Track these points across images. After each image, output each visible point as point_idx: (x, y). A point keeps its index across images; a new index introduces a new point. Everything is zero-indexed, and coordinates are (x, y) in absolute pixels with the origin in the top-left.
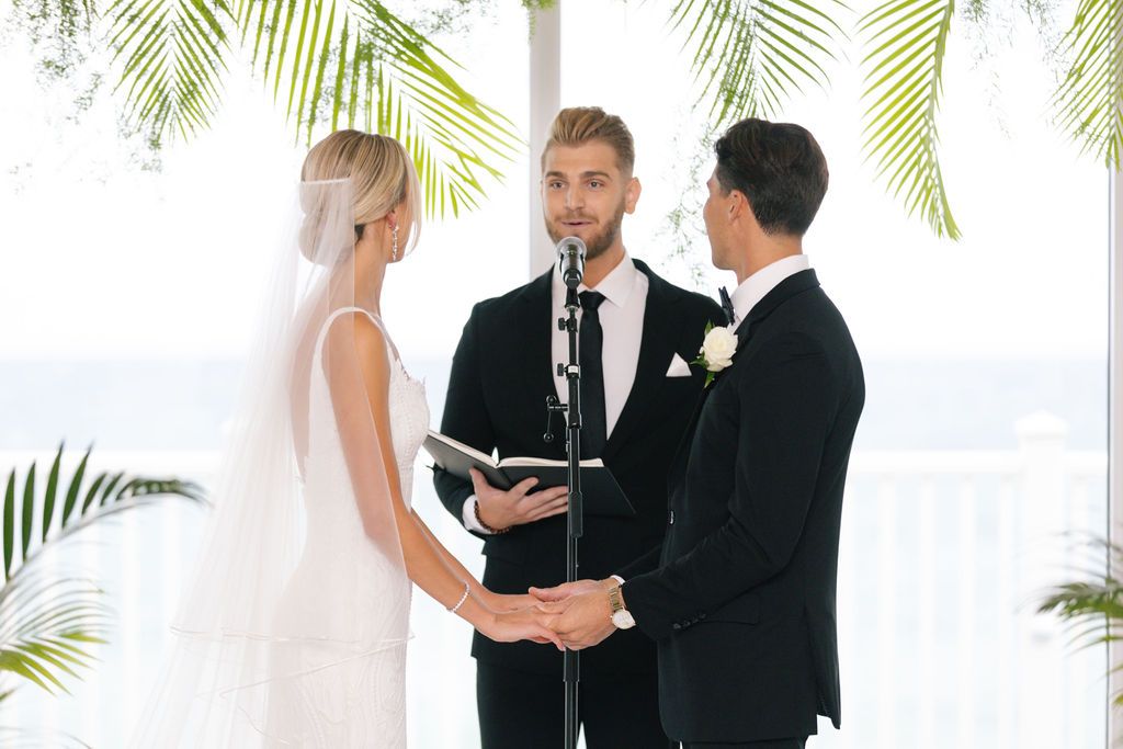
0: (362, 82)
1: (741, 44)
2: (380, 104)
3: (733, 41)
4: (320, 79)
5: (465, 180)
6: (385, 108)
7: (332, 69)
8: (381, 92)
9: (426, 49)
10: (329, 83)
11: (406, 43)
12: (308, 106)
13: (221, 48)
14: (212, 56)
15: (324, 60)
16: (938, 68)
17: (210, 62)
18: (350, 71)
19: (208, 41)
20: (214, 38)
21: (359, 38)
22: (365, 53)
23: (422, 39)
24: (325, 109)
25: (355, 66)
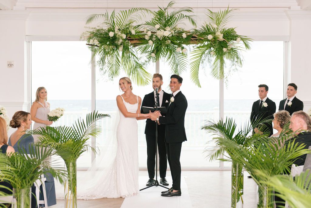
0: (135, 71)
2: (137, 73)
3: (176, 66)
4: (131, 70)
5: (147, 81)
7: (132, 69)
9: (142, 67)
10: (132, 71)
11: (140, 66)
13: (120, 67)
15: (131, 68)
16: (198, 69)
17: (118, 69)
20: (119, 66)
22: (135, 67)
23: (142, 66)
24: (131, 74)
25: (135, 69)
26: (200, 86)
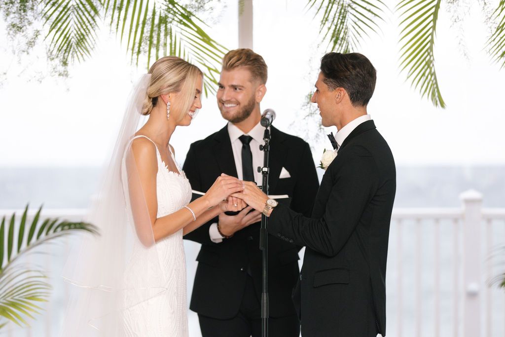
0: (162, 34)
1: (342, 15)
2: (171, 44)
4: (142, 32)
5: (211, 80)
6: (173, 46)
7: (148, 28)
8: (171, 39)
9: (192, 18)
10: (147, 34)
11: (182, 15)
12: (137, 45)
13: (97, 18)
14: (92, 22)
15: (144, 23)
16: (434, 27)
17: (91, 25)
18: (156, 29)
19: (90, 15)
20: (92, 13)
21: (160, 13)
22: (163, 20)
23: (190, 13)
24: (145, 47)
25: (159, 26)
26: (439, 100)
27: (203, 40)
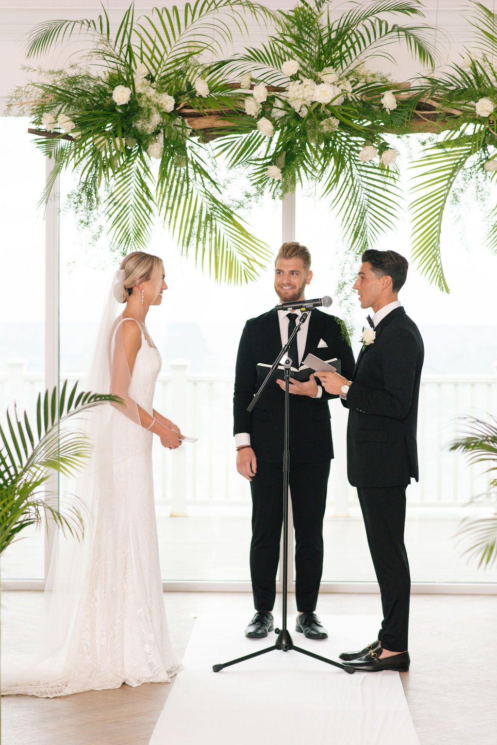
0: (208, 230)
1: (361, 213)
2: (216, 238)
3: (358, 213)
4: (191, 228)
5: (250, 268)
6: (218, 240)
7: (196, 224)
8: (216, 233)
9: (233, 216)
10: (195, 230)
11: (224, 212)
12: (186, 239)
13: (151, 216)
14: (147, 219)
15: (193, 221)
17: (146, 221)
18: (203, 225)
19: (145, 213)
20: (148, 212)
21: (207, 211)
22: (209, 218)
23: (232, 212)
24: (194, 240)
25: (206, 223)
26: (445, 288)
27: (242, 234)
